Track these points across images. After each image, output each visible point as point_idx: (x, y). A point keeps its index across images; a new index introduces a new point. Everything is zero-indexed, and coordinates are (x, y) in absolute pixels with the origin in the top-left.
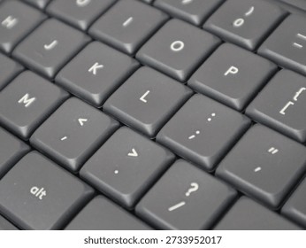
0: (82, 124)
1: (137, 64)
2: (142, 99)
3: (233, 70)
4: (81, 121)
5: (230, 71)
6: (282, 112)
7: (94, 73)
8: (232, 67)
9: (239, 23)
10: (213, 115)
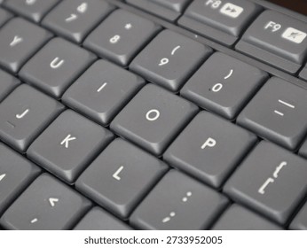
0: (53, 204)
1: (111, 135)
2: (115, 176)
3: (211, 142)
4: (52, 201)
5: (207, 143)
6: (261, 191)
7: (67, 146)
8: (210, 139)
9: (217, 88)
10: (189, 194)
